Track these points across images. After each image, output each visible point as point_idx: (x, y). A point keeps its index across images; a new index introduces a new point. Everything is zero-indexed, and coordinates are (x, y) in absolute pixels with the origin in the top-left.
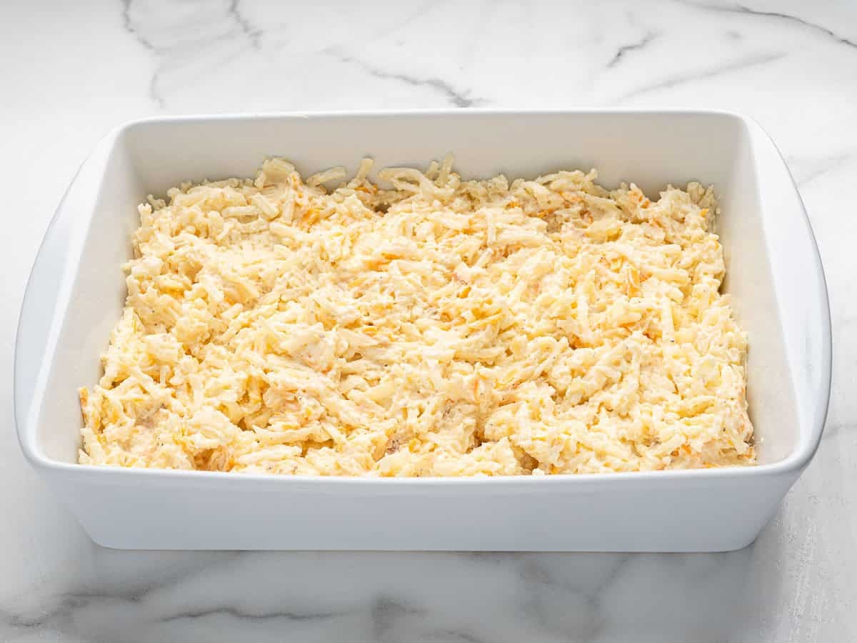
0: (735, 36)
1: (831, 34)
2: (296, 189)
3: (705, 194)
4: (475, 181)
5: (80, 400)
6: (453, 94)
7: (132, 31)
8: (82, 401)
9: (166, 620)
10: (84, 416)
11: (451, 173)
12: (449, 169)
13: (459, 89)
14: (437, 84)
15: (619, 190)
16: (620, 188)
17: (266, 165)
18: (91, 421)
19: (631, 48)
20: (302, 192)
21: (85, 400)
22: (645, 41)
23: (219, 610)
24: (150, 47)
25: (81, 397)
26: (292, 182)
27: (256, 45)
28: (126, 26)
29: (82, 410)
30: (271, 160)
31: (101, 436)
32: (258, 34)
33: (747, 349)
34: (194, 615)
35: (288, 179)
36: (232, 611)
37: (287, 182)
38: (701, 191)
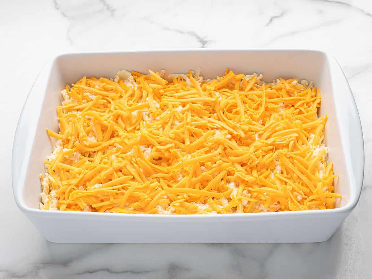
0: (321, 12)
1: (362, 11)
2: (132, 83)
3: (309, 85)
4: (210, 80)
5: (40, 179)
6: (199, 38)
7: (58, 9)
8: (41, 180)
9: (79, 274)
10: (42, 186)
11: (200, 76)
12: (199, 74)
13: (202, 36)
14: (192, 34)
15: (272, 83)
16: (272, 82)
17: (119, 73)
18: (45, 189)
19: (276, 17)
20: (135, 85)
21: (42, 179)
22: (282, 14)
23: (102, 270)
24: (66, 16)
25: (41, 178)
26: (131, 81)
27: (112, 15)
28: (55, 7)
29: (41, 183)
30: (121, 70)
31: (49, 195)
32: (113, 10)
33: (328, 154)
34: (91, 272)
35: (129, 79)
36: (108, 270)
37: (128, 80)
38: (307, 84)
